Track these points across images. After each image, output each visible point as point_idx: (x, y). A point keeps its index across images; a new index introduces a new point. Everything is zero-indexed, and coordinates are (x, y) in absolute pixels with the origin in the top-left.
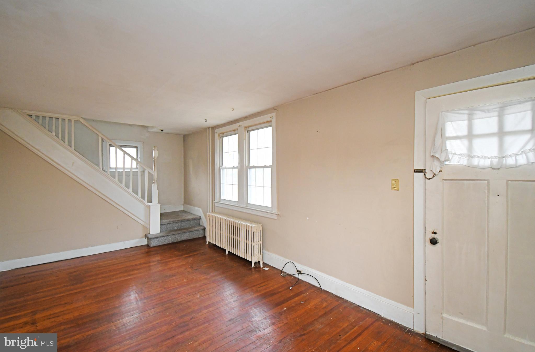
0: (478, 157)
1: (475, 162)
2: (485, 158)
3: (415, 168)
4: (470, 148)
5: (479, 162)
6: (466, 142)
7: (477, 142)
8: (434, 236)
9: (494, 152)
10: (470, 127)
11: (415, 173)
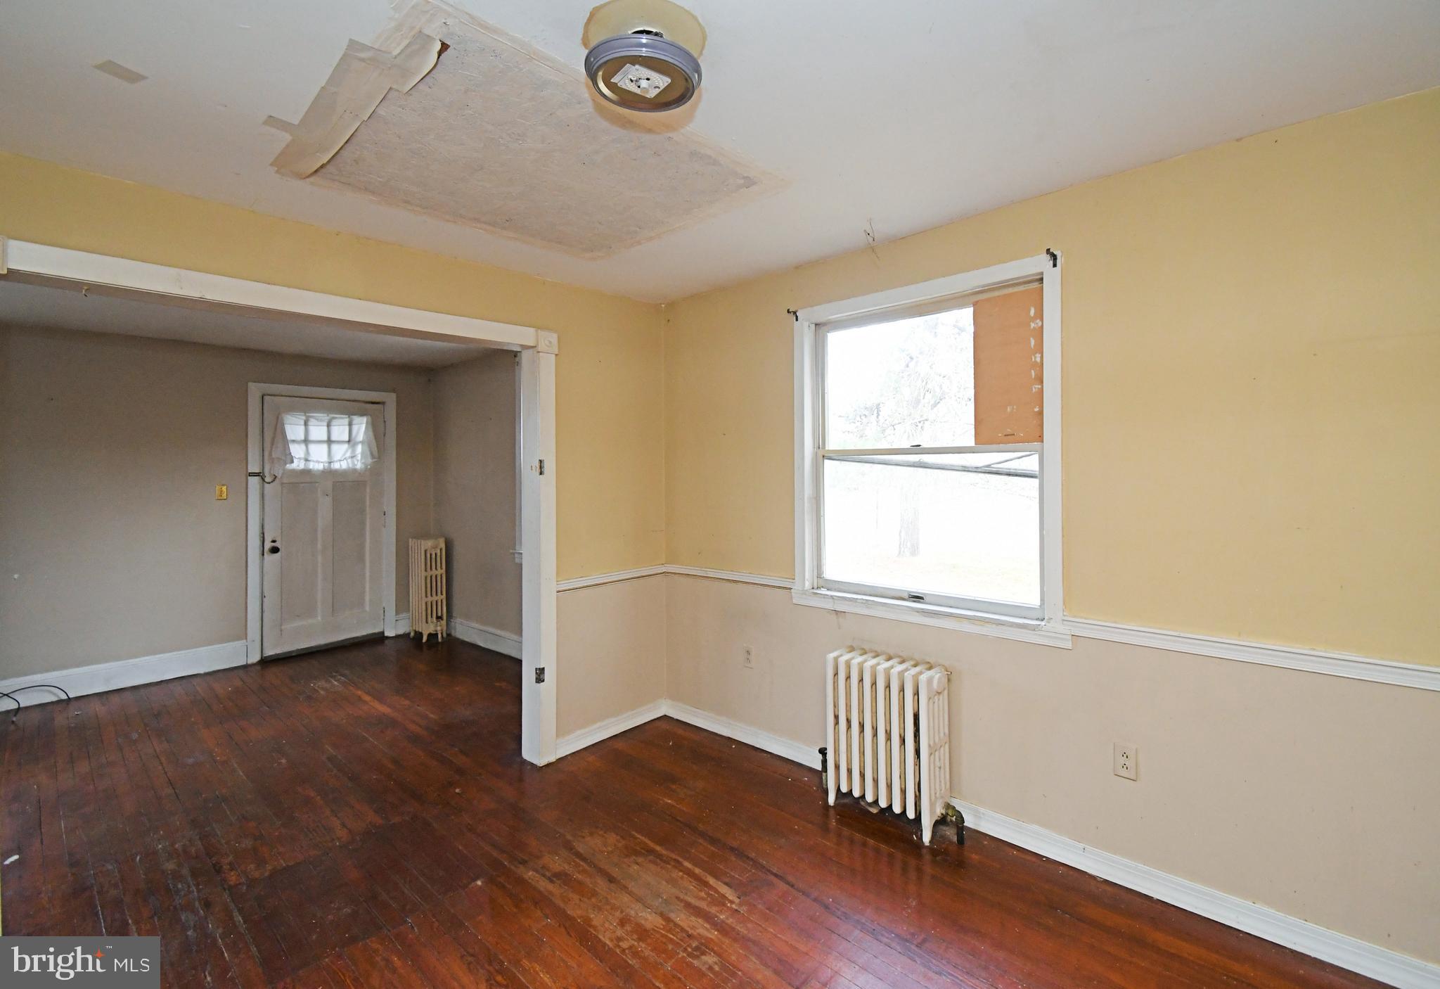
0: (314, 461)
1: (312, 466)
2: (318, 462)
3: (250, 471)
4: (307, 452)
5: (314, 466)
6: (303, 446)
7: (312, 447)
8: (273, 544)
9: (325, 458)
10: (307, 432)
11: (249, 478)
